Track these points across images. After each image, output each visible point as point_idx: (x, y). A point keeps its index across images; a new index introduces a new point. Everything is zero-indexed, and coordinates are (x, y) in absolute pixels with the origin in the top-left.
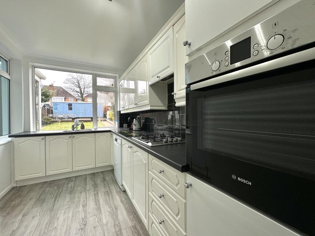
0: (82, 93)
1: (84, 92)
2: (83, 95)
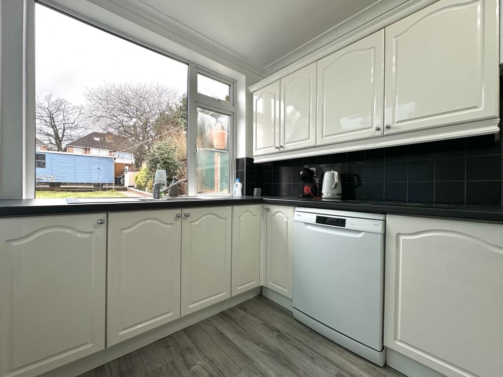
0: (59, 138)
1: (63, 136)
2: (61, 141)
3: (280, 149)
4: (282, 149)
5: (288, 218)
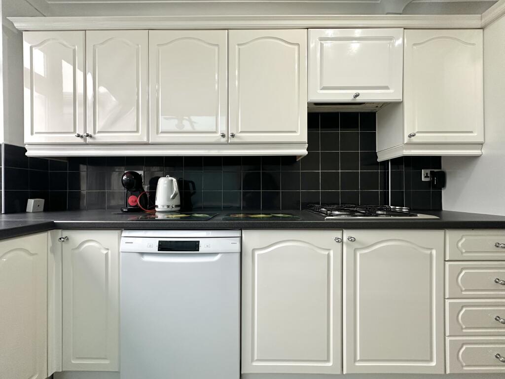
3: (85, 140)
4: (89, 140)
5: (108, 249)
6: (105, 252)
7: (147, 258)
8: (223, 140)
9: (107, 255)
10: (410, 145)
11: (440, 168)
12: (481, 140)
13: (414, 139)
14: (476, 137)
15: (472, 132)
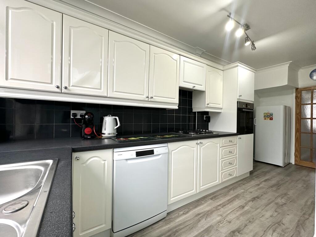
5: (105, 160)
6: (103, 162)
7: (129, 162)
8: (147, 99)
9: (104, 163)
10: (208, 107)
11: (208, 115)
12: (222, 107)
13: (208, 106)
14: (220, 106)
15: (220, 104)
